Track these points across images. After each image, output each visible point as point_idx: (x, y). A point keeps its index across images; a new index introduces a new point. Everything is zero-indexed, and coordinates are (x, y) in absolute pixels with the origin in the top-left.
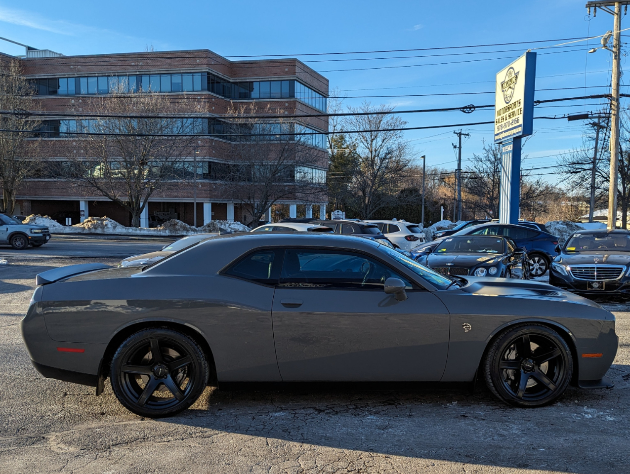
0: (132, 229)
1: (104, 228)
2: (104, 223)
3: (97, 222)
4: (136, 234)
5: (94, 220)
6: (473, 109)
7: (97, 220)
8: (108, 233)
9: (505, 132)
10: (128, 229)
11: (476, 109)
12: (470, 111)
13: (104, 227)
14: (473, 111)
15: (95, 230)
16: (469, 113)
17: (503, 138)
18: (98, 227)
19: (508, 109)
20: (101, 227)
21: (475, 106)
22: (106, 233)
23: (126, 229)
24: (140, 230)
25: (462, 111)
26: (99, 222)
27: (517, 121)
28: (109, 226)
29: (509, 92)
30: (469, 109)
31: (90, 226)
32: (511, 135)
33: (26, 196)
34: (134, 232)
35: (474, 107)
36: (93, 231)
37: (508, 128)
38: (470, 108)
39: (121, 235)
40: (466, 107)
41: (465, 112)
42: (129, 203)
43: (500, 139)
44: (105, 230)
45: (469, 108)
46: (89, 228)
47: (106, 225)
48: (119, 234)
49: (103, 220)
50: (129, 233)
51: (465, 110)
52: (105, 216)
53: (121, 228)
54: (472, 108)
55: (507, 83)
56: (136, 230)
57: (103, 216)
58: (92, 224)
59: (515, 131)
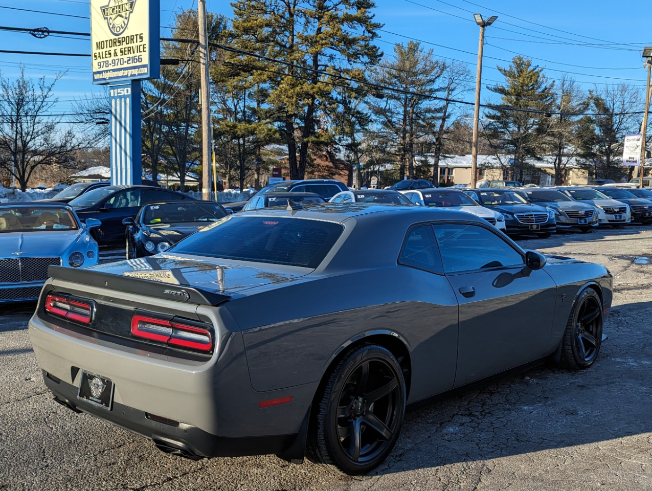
6: (46, 34)
9: (114, 70)
11: (50, 34)
12: (42, 36)
14: (46, 36)
16: (40, 38)
17: (110, 78)
19: (119, 42)
21: (50, 30)
25: (32, 34)
27: (140, 60)
29: (119, 21)
30: (41, 33)
32: (127, 76)
35: (49, 32)
37: (119, 66)
38: (43, 32)
40: (37, 30)
41: (35, 36)
43: (105, 79)
45: (41, 31)
51: (36, 33)
54: (45, 31)
55: (113, 9)
59: (135, 72)
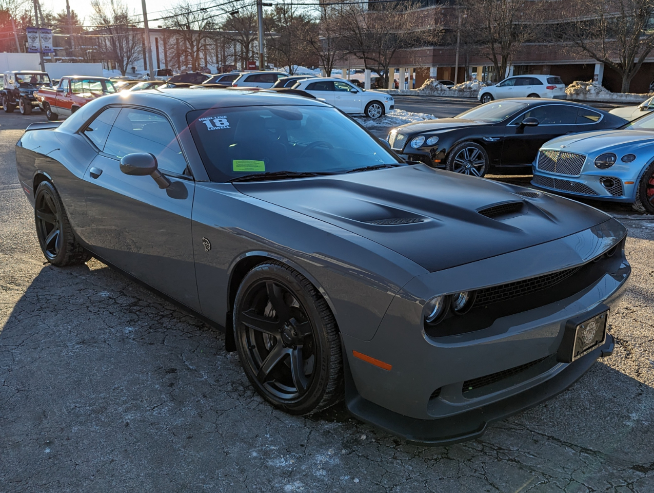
0: (618, 95)
1: (586, 94)
2: (588, 88)
3: (581, 87)
4: (620, 101)
5: (578, 85)
7: (582, 84)
8: (590, 100)
10: (612, 95)
13: (586, 92)
15: (577, 96)
18: (580, 93)
20: (583, 93)
22: (588, 100)
23: (610, 94)
24: (626, 97)
26: (583, 87)
28: (592, 91)
31: (572, 91)
33: (546, 61)
34: (618, 98)
36: (575, 97)
39: (603, 102)
42: (619, 65)
44: (587, 96)
46: (571, 94)
47: (589, 90)
48: (602, 100)
49: (588, 85)
50: (614, 99)
52: (591, 81)
53: (605, 94)
56: (622, 96)
57: (589, 80)
58: (575, 90)
